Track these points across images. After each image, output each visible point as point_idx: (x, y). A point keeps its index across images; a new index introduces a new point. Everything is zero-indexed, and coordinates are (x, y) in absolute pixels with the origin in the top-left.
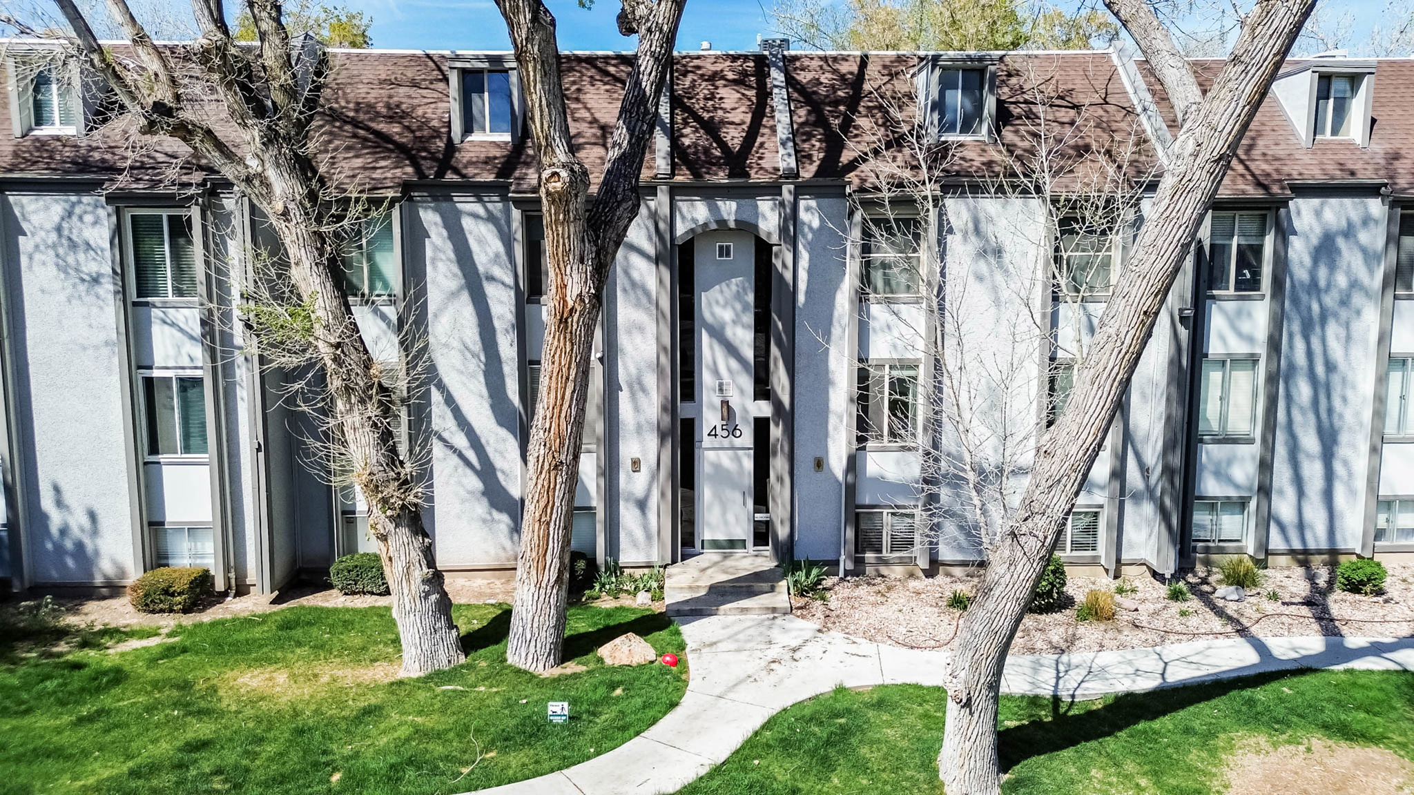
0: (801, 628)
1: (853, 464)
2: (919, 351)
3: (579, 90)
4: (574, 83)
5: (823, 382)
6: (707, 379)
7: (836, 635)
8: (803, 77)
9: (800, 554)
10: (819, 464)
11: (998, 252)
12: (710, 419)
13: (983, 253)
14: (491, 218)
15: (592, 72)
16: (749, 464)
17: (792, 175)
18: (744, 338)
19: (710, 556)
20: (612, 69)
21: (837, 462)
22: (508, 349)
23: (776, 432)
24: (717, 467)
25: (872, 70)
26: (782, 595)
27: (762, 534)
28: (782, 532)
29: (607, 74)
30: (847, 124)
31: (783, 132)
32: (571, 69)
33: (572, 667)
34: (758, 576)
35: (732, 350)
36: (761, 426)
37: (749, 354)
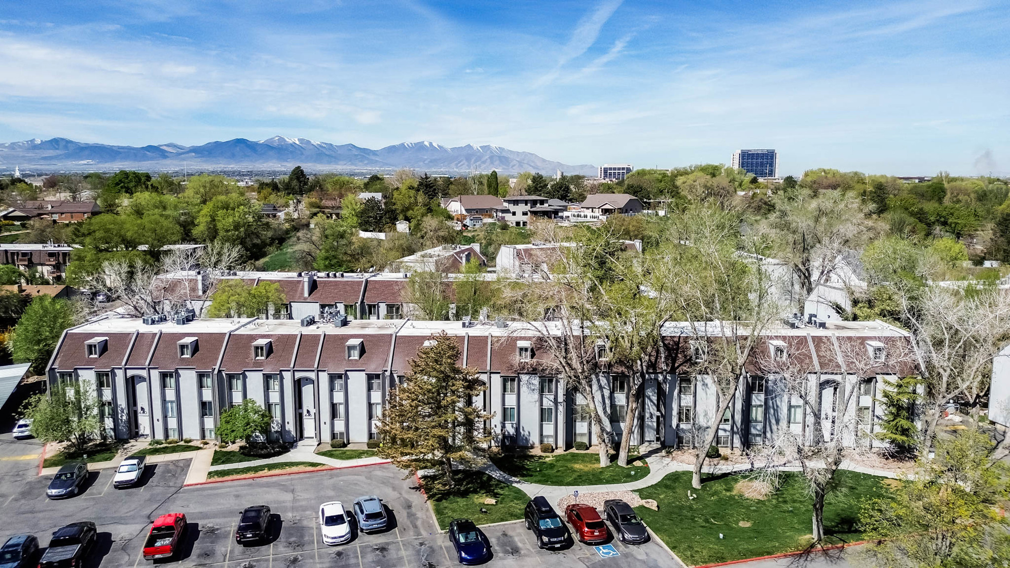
0: (667, 460)
1: (678, 426)
2: (691, 404)
5: (672, 409)
6: (646, 407)
7: (675, 462)
8: (666, 342)
9: (666, 444)
10: (671, 426)
11: (707, 385)
12: (647, 415)
13: (703, 385)
14: (605, 377)
16: (655, 424)
17: (665, 370)
18: (654, 399)
19: (647, 444)
21: (674, 425)
22: (608, 402)
23: (661, 419)
24: (648, 425)
25: (681, 340)
26: (664, 453)
27: (658, 439)
28: (662, 439)
30: (676, 354)
31: (663, 360)
33: (629, 466)
34: (658, 449)
35: (651, 401)
36: (658, 417)
37: (656, 402)
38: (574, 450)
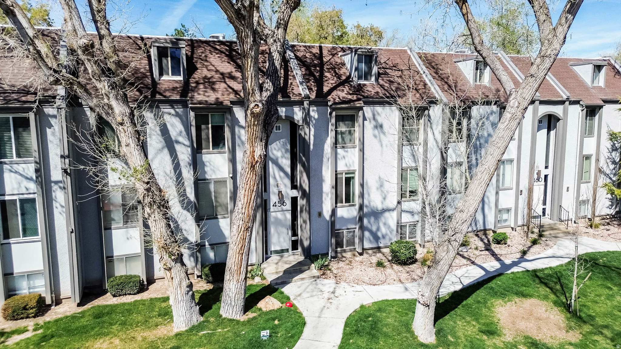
0: (328, 284)
1: (334, 213)
2: (356, 166)
3: (206, 56)
4: (202, 52)
5: (321, 180)
6: (272, 181)
7: (343, 284)
8: (300, 54)
9: (313, 253)
10: (320, 214)
11: (381, 126)
12: (274, 198)
13: (376, 127)
15: (209, 48)
16: (289, 216)
17: (307, 97)
18: (286, 163)
19: (274, 258)
20: (218, 47)
21: (327, 213)
22: (188, 175)
23: (301, 202)
24: (276, 218)
25: (325, 52)
26: (314, 270)
27: (295, 245)
28: (306, 243)
29: (216, 49)
31: (299, 79)
32: (200, 47)
34: (300, 263)
35: (281, 169)
36: (294, 200)
37: (289, 170)
38: (108, 300)
